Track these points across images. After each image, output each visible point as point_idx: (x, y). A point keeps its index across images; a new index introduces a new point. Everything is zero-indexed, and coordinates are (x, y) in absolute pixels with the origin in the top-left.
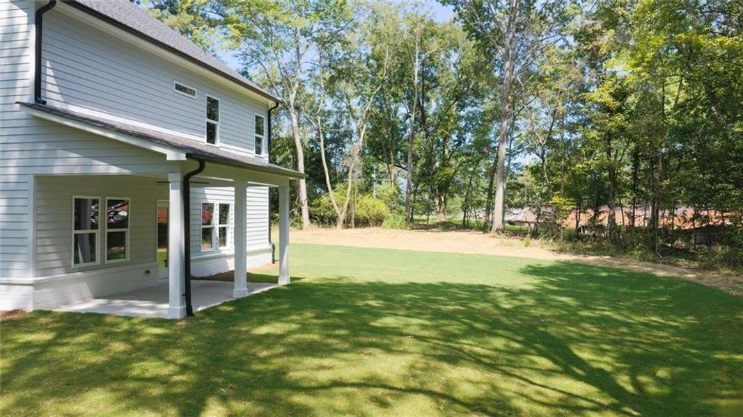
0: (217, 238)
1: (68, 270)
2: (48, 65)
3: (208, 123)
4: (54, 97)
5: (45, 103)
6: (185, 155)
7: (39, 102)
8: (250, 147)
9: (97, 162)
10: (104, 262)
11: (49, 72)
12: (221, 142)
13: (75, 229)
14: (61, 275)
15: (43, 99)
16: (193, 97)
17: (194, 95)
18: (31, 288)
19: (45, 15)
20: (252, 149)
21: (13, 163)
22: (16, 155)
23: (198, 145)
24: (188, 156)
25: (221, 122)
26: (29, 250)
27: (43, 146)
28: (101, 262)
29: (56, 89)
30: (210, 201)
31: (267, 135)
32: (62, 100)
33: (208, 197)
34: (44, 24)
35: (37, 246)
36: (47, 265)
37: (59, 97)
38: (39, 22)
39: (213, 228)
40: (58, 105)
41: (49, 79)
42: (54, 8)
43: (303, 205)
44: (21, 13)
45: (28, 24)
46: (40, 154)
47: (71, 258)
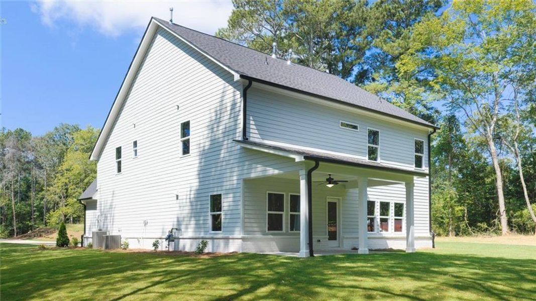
0: (378, 225)
1: (264, 234)
2: (251, 118)
3: (369, 147)
4: (254, 136)
5: (247, 139)
6: (303, 157)
7: (245, 139)
8: (411, 162)
9: (268, 168)
10: (288, 231)
11: (252, 122)
12: (381, 159)
13: (269, 210)
14: (259, 235)
15: (247, 137)
16: (356, 130)
17: (357, 129)
18: (240, 240)
19: (248, 91)
20: (413, 164)
21: (235, 174)
22: (236, 169)
23: (362, 162)
24: (306, 158)
25: (381, 146)
26: (240, 220)
27: (247, 163)
28: (286, 231)
29: (256, 132)
30: (371, 200)
31: (427, 153)
32: (259, 137)
33: (369, 196)
34: (247, 96)
35: (245, 218)
36: (250, 229)
37: (258, 136)
38: (244, 96)
39: (375, 218)
40: (257, 141)
41: (252, 127)
42: (252, 86)
43: (501, 215)
44: (238, 92)
45: (240, 98)
46: (246, 167)
47: (265, 227)
